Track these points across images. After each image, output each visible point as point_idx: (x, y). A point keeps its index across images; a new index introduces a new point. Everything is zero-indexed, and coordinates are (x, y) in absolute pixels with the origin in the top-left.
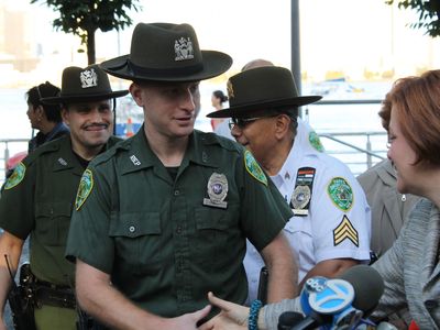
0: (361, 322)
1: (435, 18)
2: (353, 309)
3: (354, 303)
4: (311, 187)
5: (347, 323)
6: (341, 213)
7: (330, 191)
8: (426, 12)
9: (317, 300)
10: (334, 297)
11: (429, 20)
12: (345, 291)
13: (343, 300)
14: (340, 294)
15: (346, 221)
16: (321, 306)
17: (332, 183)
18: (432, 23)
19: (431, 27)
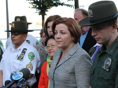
0: (25, 82)
1: (40, 11)
2: (23, 79)
3: (23, 77)
4: (25, 54)
5: (22, 82)
6: (30, 61)
7: (29, 55)
8: (38, 9)
9: (14, 77)
10: (18, 76)
11: (38, 11)
12: (21, 74)
13: (21, 77)
14: (20, 75)
15: (30, 63)
16: (15, 78)
17: (30, 53)
18: (39, 12)
19: (39, 13)
